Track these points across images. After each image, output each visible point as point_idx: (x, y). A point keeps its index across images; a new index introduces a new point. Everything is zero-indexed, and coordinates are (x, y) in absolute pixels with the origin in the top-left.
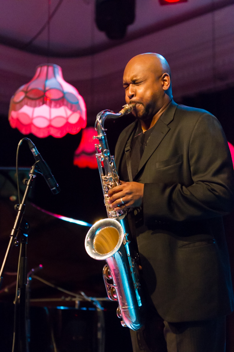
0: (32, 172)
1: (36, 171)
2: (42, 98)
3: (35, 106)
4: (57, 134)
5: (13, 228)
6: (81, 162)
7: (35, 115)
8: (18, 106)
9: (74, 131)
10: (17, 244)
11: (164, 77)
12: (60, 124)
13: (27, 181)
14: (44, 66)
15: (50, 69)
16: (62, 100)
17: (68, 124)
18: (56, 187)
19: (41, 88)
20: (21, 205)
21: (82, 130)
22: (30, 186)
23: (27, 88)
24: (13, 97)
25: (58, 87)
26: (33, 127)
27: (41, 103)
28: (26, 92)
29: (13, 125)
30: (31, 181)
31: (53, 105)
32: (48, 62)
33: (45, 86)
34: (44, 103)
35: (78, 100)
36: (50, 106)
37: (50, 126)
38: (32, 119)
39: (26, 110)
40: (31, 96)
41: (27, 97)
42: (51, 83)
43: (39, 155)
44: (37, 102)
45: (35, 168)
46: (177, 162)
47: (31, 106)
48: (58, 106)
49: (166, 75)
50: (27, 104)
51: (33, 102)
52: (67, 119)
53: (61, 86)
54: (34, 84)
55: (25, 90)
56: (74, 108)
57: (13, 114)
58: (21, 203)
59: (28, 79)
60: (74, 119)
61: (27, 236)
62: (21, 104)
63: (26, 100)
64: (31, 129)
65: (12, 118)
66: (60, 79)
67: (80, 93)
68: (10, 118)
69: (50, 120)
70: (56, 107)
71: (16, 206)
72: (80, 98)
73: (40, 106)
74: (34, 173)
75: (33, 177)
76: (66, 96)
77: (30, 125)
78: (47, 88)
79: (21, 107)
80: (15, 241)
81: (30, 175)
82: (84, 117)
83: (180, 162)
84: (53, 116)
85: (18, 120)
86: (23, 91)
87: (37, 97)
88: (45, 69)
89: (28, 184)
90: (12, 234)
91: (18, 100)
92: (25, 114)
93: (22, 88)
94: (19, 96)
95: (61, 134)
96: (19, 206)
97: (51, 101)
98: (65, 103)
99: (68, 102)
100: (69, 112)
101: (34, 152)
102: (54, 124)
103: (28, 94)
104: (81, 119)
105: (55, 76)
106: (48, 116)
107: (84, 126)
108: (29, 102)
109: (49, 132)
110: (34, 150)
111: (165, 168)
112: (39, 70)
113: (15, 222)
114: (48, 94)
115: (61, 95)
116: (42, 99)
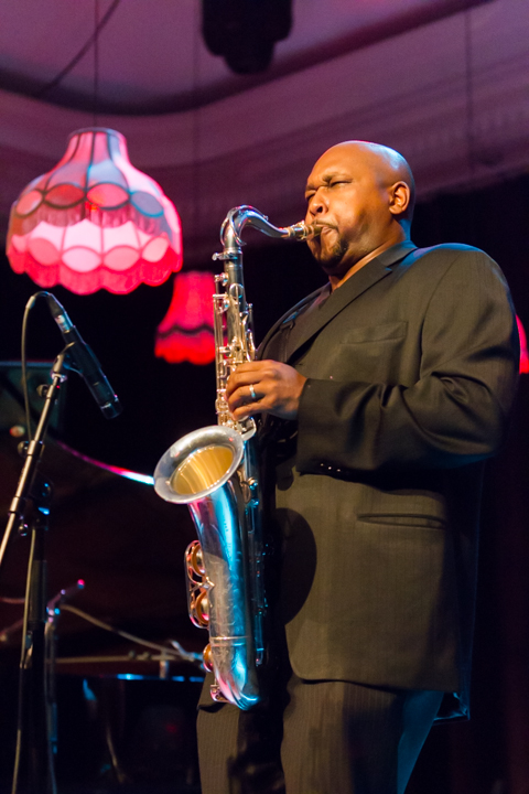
0: (57, 367)
1: (67, 367)
2: (80, 204)
3: (66, 224)
4: (119, 287)
5: (14, 495)
6: (171, 349)
7: (68, 244)
8: (26, 223)
9: (156, 281)
10: (25, 530)
11: (396, 190)
12: (123, 262)
13: (47, 388)
14: (86, 132)
15: (100, 139)
16: (125, 210)
17: (141, 262)
18: (114, 403)
19: (77, 183)
20: (33, 444)
21: (173, 276)
22: (52, 399)
23: (47, 183)
24: (15, 203)
25: (117, 180)
26: (62, 271)
27: (78, 217)
28: (44, 192)
29: (18, 266)
30: (56, 390)
31: (106, 217)
32: (95, 125)
33: (86, 178)
34: (85, 215)
35: (162, 208)
36: (101, 224)
37: (102, 268)
38: (62, 252)
39: (45, 231)
40: (56, 200)
41: (45, 203)
42: (99, 172)
43: (72, 331)
44: (70, 212)
45: (65, 360)
46: (390, 338)
47: (55, 223)
48: (116, 221)
49: (401, 186)
50: (46, 220)
51: (60, 215)
52: (141, 251)
53: (123, 176)
54: (64, 174)
55: (42, 187)
56: (151, 226)
57: (17, 242)
58: (33, 439)
59: (49, 164)
60: (155, 253)
61: (46, 512)
62: (33, 218)
63: (43, 210)
64: (58, 277)
65: (15, 250)
66: (121, 160)
67: (167, 193)
68: (9, 251)
69: (102, 256)
70: (111, 224)
71: (21, 445)
72: (166, 202)
73: (75, 222)
74: (62, 371)
75: (59, 379)
76: (136, 201)
77: (58, 265)
78: (92, 182)
79: (34, 225)
80: (19, 525)
81: (53, 376)
82: (177, 248)
84: (108, 247)
85: (29, 256)
86: (37, 190)
87: (68, 202)
88: (87, 139)
89: (49, 395)
90: (13, 508)
91: (27, 211)
92: (45, 242)
93: (37, 182)
94: (29, 201)
95: (127, 285)
96: (27, 445)
97: (101, 210)
98: (133, 215)
99: (139, 213)
100: (145, 238)
101: (62, 324)
102: (111, 263)
103: (48, 197)
104: (170, 251)
105: (110, 156)
106: (97, 247)
107: (178, 266)
108: (51, 214)
109: (100, 281)
110: (61, 319)
112: (74, 141)
113: (18, 481)
114: (93, 196)
115: (124, 197)
116: (80, 206)
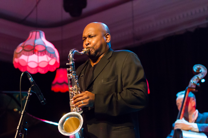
0: (29, 91)
1: (32, 91)
2: (33, 50)
3: (29, 55)
4: (43, 72)
5: (18, 125)
6: (56, 88)
7: (29, 60)
8: (18, 55)
9: (52, 70)
10: (21, 135)
11: (107, 36)
12: (44, 65)
13: (27, 97)
14: (34, 31)
15: (38, 33)
16: (45, 52)
17: (49, 66)
18: (44, 101)
19: (32, 44)
20: (23, 111)
21: (57, 69)
22: (28, 100)
23: (24, 44)
24: (15, 50)
25: (42, 44)
26: (28, 68)
27: (32, 53)
28: (23, 47)
29: (16, 66)
30: (29, 97)
31: (39, 54)
32: (36, 30)
33: (34, 43)
34: (34, 53)
35: (54, 51)
36: (38, 55)
37: (38, 67)
38: (27, 63)
39: (23, 57)
40: (26, 49)
41: (24, 50)
42: (38, 42)
43: (33, 81)
44: (30, 53)
45: (31, 89)
46: (114, 79)
47: (26, 55)
48: (42, 55)
49: (108, 35)
50: (24, 54)
51: (28, 53)
52: (48, 62)
53: (44, 43)
54: (29, 42)
55: (23, 46)
56: (52, 56)
57: (16, 60)
59: (24, 40)
60: (52, 63)
61: (26, 130)
62: (20, 54)
63: (23, 52)
64: (26, 69)
65: (15, 62)
66: (43, 39)
67: (56, 47)
68: (14, 63)
69: (38, 64)
70: (41, 55)
71: (20, 112)
72: (55, 50)
73: (31, 55)
74: (30, 92)
75: (30, 94)
76: (48, 49)
77: (26, 66)
78: (36, 45)
79: (21, 55)
80: (19, 133)
81: (28, 93)
82: (58, 61)
83: (116, 80)
84: (40, 61)
85: (19, 63)
86: (21, 46)
87: (30, 50)
88: (34, 33)
89: (27, 99)
90: (18, 129)
91: (18, 52)
92: (23, 60)
93: (21, 44)
94: (19, 49)
95: (44, 71)
96: (22, 112)
97: (38, 52)
98: (47, 53)
99: (48, 52)
100: (49, 59)
101: (31, 80)
102: (41, 65)
103: (24, 48)
104: (56, 62)
105: (40, 37)
106: (37, 61)
107: (58, 66)
108: (25, 53)
109: (37, 70)
110: (30, 79)
111: (107, 83)
112: (31, 34)
113: (19, 121)
114: (36, 48)
115: (44, 48)
116: (33, 51)
